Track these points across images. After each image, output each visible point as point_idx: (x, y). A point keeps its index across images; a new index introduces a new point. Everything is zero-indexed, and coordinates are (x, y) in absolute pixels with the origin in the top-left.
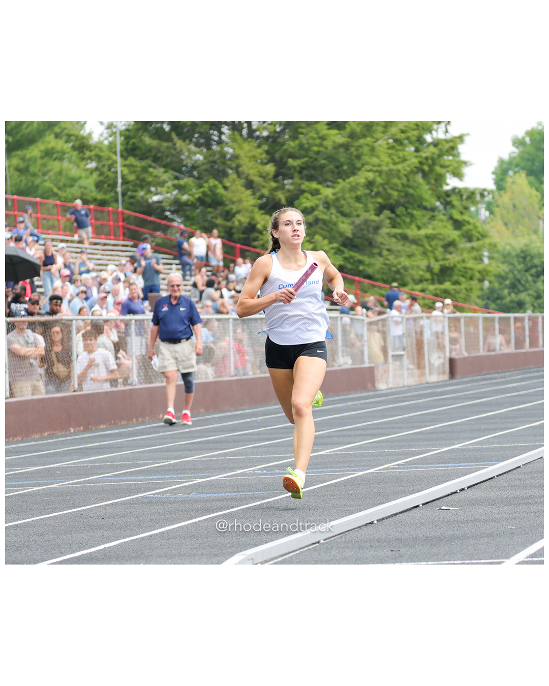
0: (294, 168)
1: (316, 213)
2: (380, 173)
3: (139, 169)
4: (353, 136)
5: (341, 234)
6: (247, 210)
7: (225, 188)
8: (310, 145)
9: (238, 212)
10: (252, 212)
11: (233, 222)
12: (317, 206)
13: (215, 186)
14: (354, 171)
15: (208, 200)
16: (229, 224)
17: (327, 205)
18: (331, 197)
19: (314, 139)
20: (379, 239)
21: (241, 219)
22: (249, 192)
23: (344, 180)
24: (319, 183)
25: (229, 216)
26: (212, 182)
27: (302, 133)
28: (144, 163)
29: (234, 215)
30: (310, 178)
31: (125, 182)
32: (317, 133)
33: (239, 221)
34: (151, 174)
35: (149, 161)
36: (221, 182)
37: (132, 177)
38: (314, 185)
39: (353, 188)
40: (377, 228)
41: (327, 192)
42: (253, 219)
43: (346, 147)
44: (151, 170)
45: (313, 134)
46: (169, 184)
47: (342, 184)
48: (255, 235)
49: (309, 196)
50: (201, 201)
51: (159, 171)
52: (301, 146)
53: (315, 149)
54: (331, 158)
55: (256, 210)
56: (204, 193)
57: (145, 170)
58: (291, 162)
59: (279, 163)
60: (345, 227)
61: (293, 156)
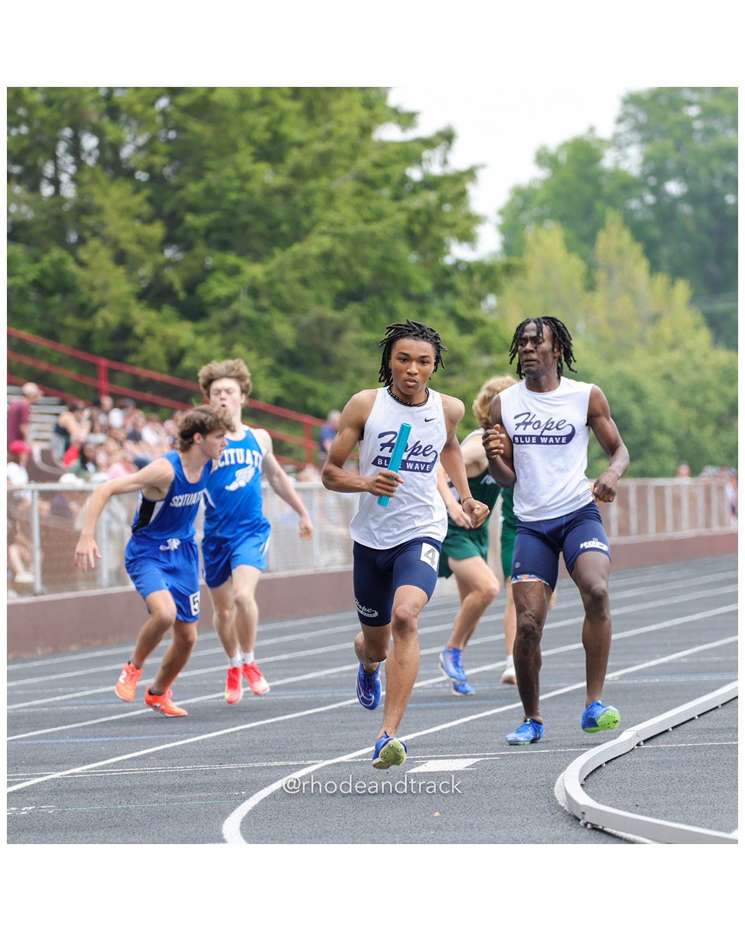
0: (196, 230)
1: (235, 306)
2: (343, 237)
4: (298, 174)
5: (276, 342)
6: (118, 302)
7: (81, 264)
8: (225, 191)
9: (103, 305)
10: (126, 305)
11: (94, 323)
12: (237, 294)
13: (62, 261)
14: (300, 234)
15: (49, 284)
16: (87, 325)
17: (254, 292)
18: (261, 279)
19: (229, 179)
20: (342, 351)
21: (108, 317)
22: (120, 271)
23: (283, 250)
24: (241, 254)
25: (85, 311)
26: (56, 253)
27: (210, 169)
29: (95, 310)
30: (224, 246)
32: (237, 168)
33: (105, 321)
36: (73, 254)
38: (231, 259)
39: (298, 264)
40: (338, 332)
41: (255, 271)
42: (127, 316)
43: (286, 193)
45: (229, 171)
47: (281, 257)
48: (131, 343)
49: (221, 276)
50: (37, 285)
52: (208, 191)
53: (233, 196)
54: (258, 212)
55: (133, 302)
56: (43, 274)
58: (190, 219)
59: (173, 221)
60: (284, 330)
61: (194, 209)
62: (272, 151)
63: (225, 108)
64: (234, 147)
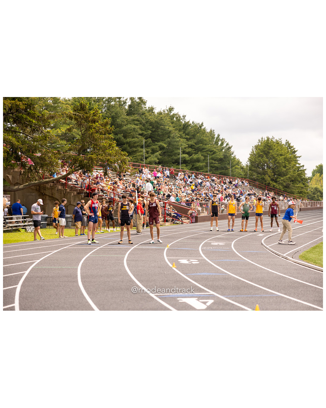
1: (280, 182)
2: (291, 175)
4: (287, 169)
5: (284, 185)
7: (265, 177)
14: (287, 175)
15: (262, 179)
17: (282, 180)
20: (290, 186)
21: (268, 182)
22: (269, 178)
25: (265, 181)
26: (263, 176)
28: (252, 172)
30: (279, 176)
32: (281, 168)
37: (250, 174)
38: (280, 177)
39: (286, 178)
40: (290, 185)
41: (282, 178)
43: (286, 171)
47: (284, 177)
48: (270, 185)
51: (254, 173)
52: (278, 171)
53: (281, 171)
54: (283, 173)
55: (270, 181)
60: (285, 184)
62: (285, 167)
64: (281, 166)
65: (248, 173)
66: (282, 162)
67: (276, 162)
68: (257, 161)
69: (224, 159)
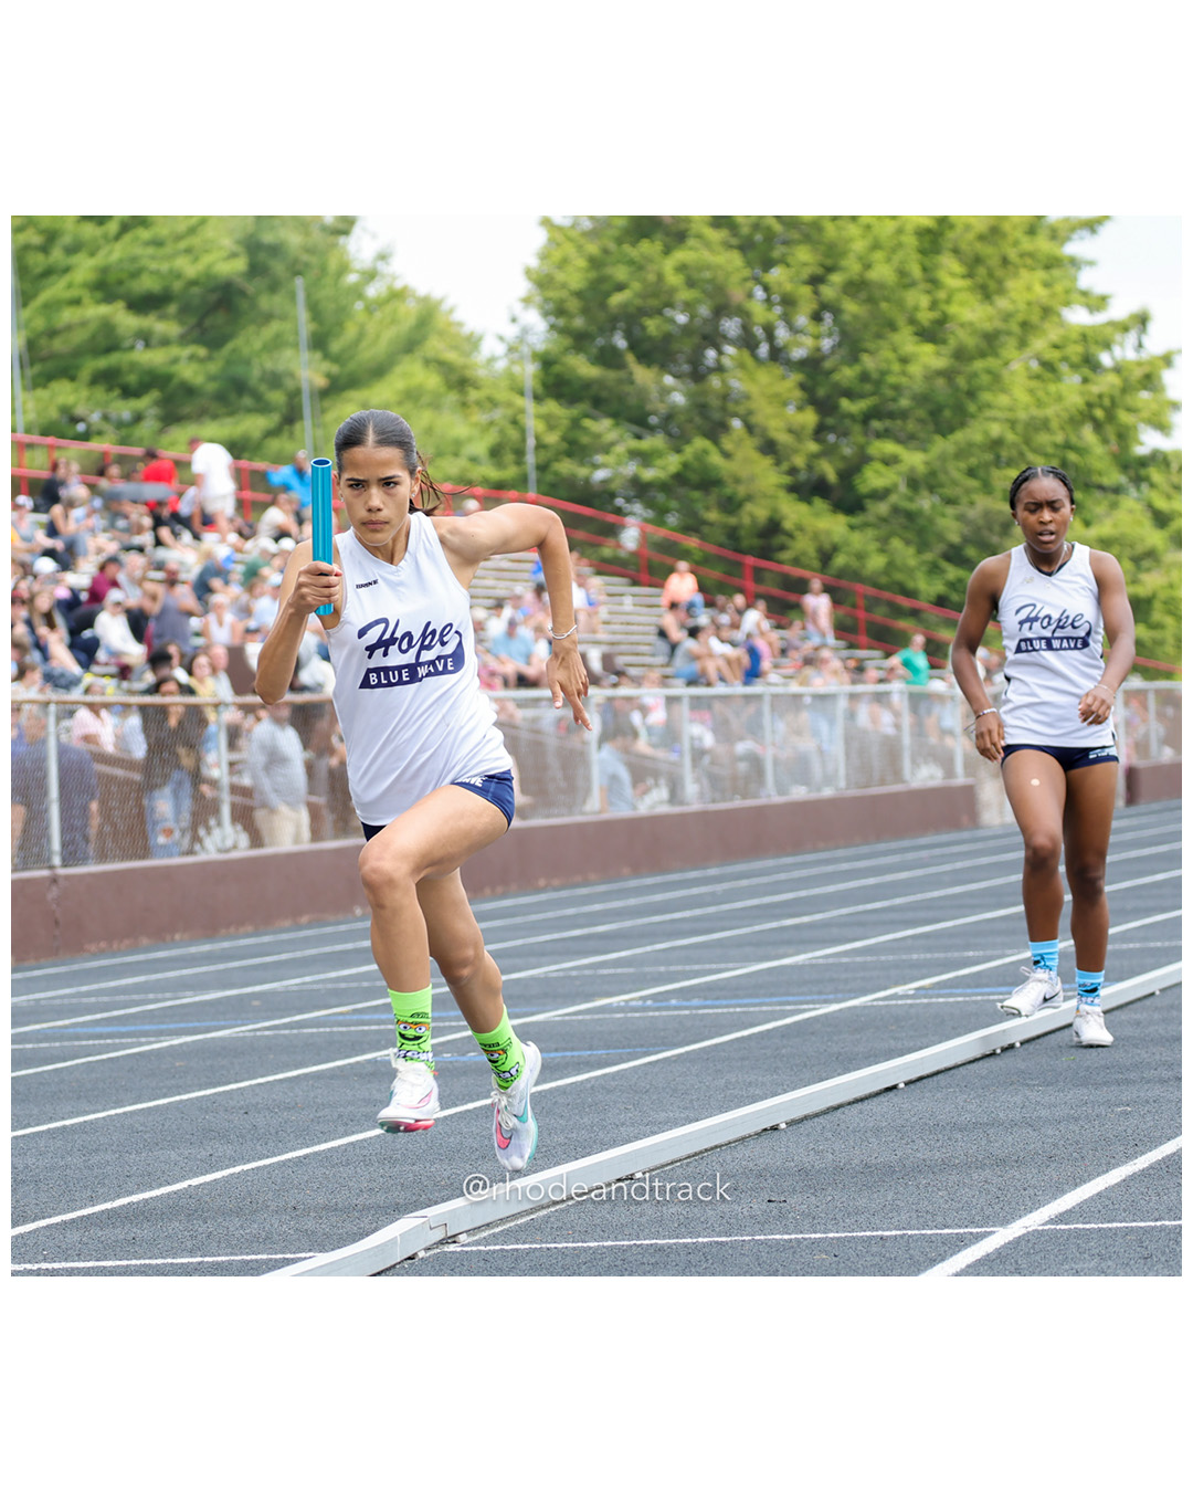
0: (852, 417)
1: (893, 498)
2: (1012, 423)
3: (565, 423)
4: (961, 355)
5: (941, 538)
6: (765, 496)
7: (727, 455)
8: (885, 374)
9: (749, 498)
10: (774, 497)
11: (740, 518)
12: (895, 486)
13: (705, 452)
14: (963, 420)
15: (694, 477)
16: (732, 521)
17: (914, 483)
18: (921, 469)
19: (888, 361)
21: (758, 512)
22: (767, 461)
23: (944, 436)
24: (899, 441)
25: (731, 505)
26: (700, 443)
27: (866, 351)
28: (575, 411)
29: (740, 505)
30: (883, 434)
31: (540, 446)
32: (895, 350)
33: (752, 516)
34: (585, 430)
35: (584, 407)
36: (716, 442)
37: (552, 438)
38: (889, 447)
39: (962, 453)
41: (914, 459)
42: (775, 510)
43: (948, 375)
44: (587, 423)
45: (889, 354)
46: (620, 449)
47: (941, 445)
48: (779, 539)
49: (878, 466)
50: (680, 478)
51: (603, 427)
52: (864, 376)
53: (893, 380)
54: (920, 396)
55: (782, 494)
56: (685, 465)
57: (575, 424)
58: (845, 404)
59: (825, 407)
60: (949, 524)
61: (850, 394)
62: (936, 331)
63: (882, 286)
64: (893, 327)
65: (533, 425)
66: (902, 273)
67: (836, 278)
68: (620, 287)
69: (250, 288)
